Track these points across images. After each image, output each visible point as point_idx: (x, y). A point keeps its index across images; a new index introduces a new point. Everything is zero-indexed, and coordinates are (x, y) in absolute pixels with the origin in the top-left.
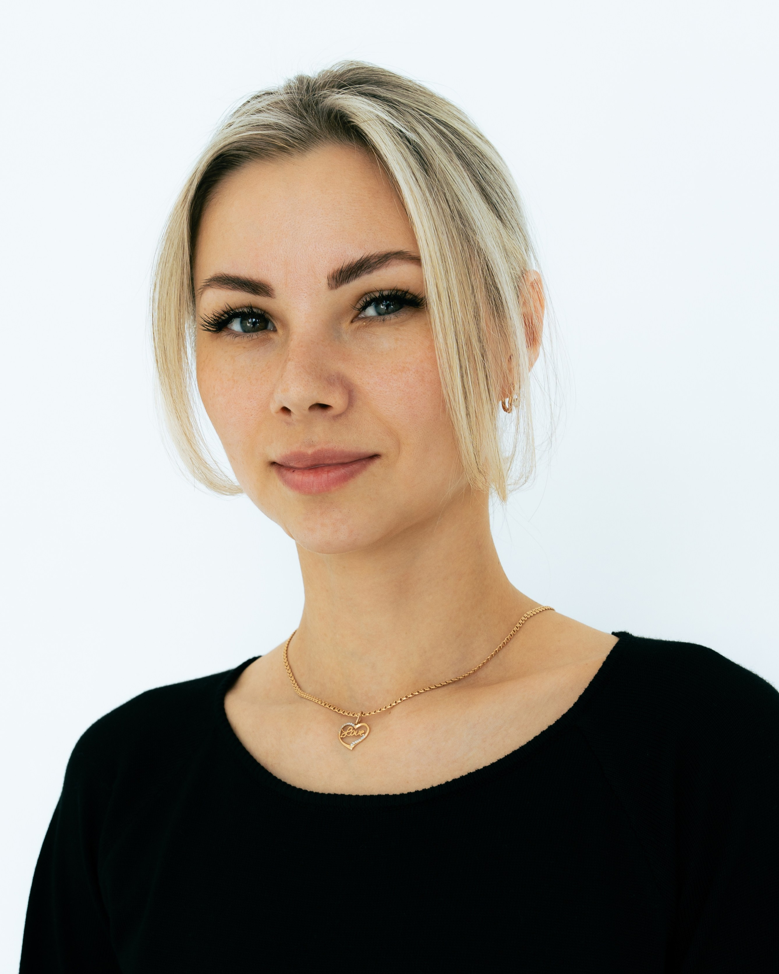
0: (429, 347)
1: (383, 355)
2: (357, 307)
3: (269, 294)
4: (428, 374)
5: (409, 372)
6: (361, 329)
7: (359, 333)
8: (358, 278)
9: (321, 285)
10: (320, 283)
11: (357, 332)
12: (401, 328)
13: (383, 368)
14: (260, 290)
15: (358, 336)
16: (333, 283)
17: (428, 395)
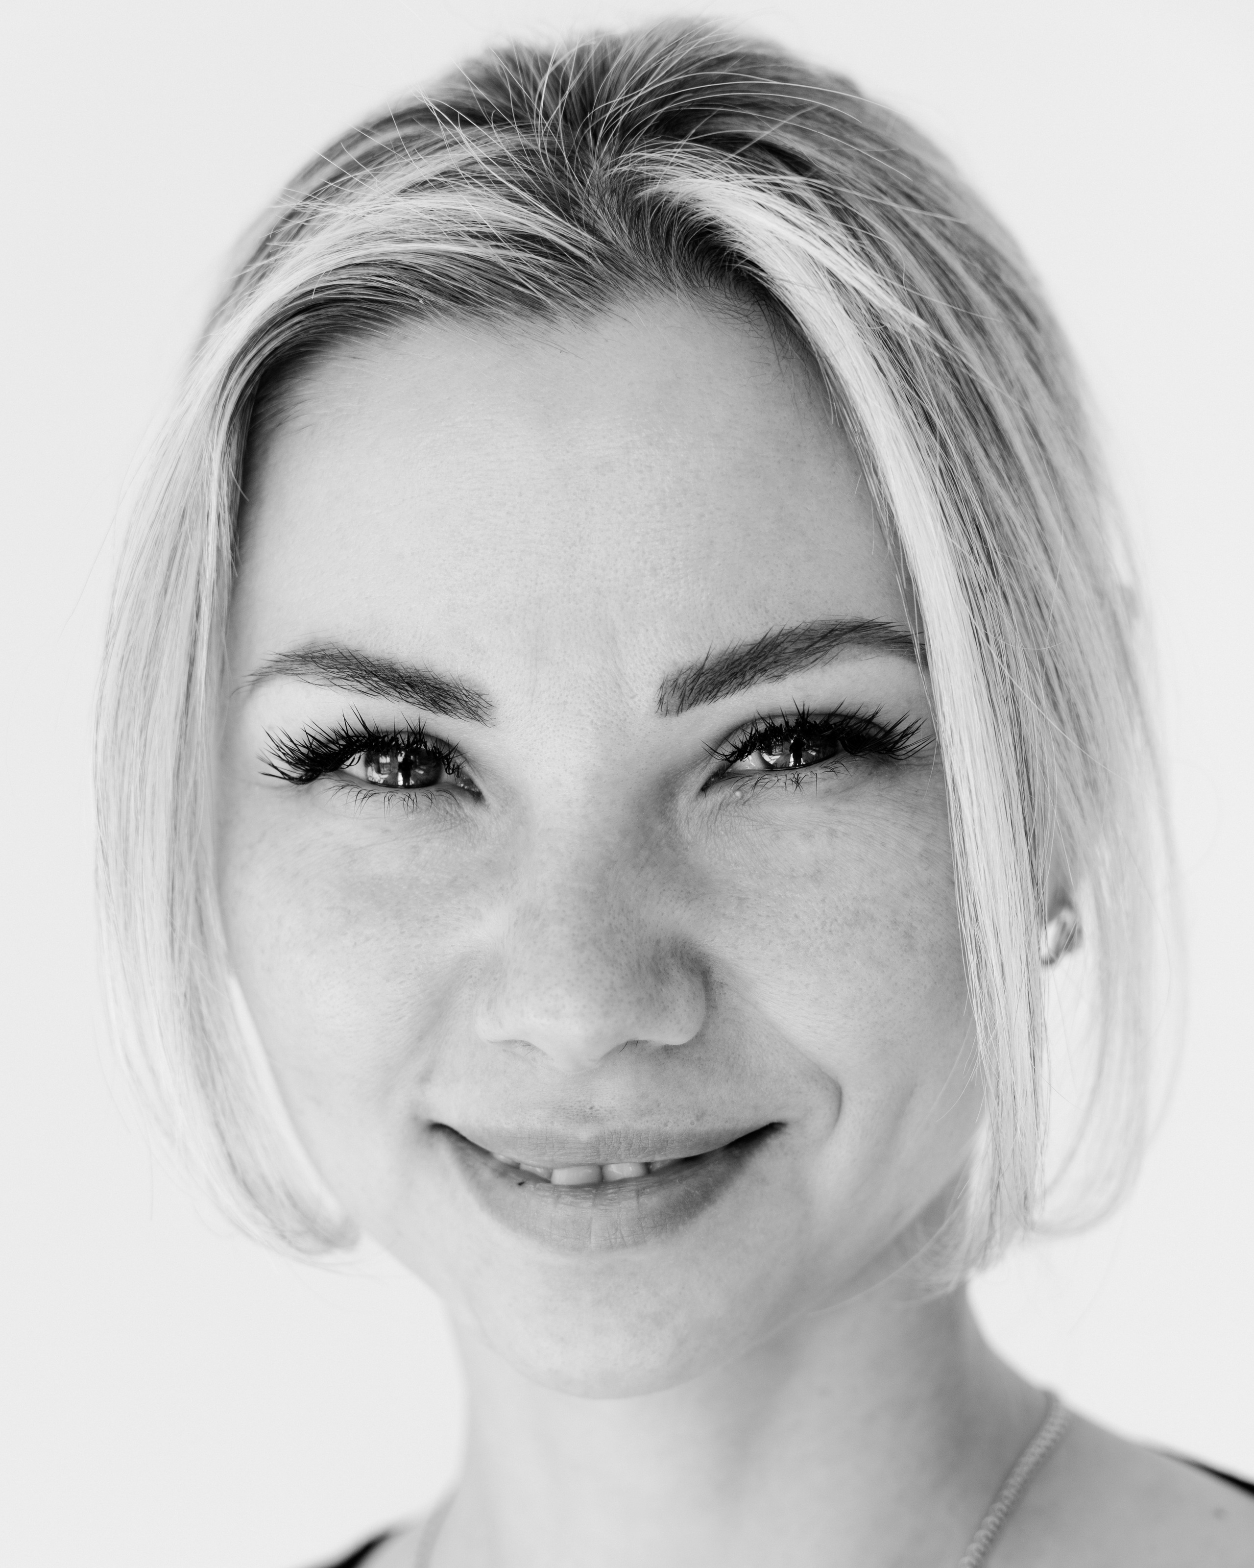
0: (922, 856)
1: (794, 877)
2: (720, 751)
3: (477, 715)
4: (924, 929)
5: (874, 926)
6: (729, 807)
7: (724, 818)
8: (743, 691)
9: (635, 702)
10: (632, 698)
11: (719, 819)
12: (843, 807)
13: (796, 916)
14: (452, 702)
15: (720, 828)
16: (675, 701)
17: (925, 987)
